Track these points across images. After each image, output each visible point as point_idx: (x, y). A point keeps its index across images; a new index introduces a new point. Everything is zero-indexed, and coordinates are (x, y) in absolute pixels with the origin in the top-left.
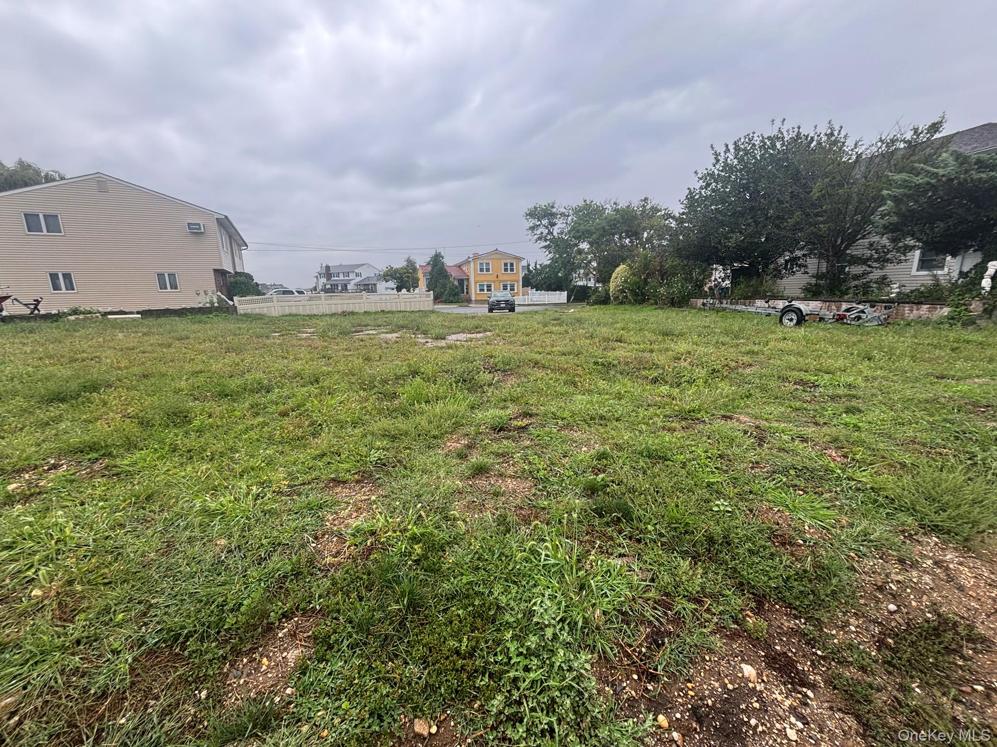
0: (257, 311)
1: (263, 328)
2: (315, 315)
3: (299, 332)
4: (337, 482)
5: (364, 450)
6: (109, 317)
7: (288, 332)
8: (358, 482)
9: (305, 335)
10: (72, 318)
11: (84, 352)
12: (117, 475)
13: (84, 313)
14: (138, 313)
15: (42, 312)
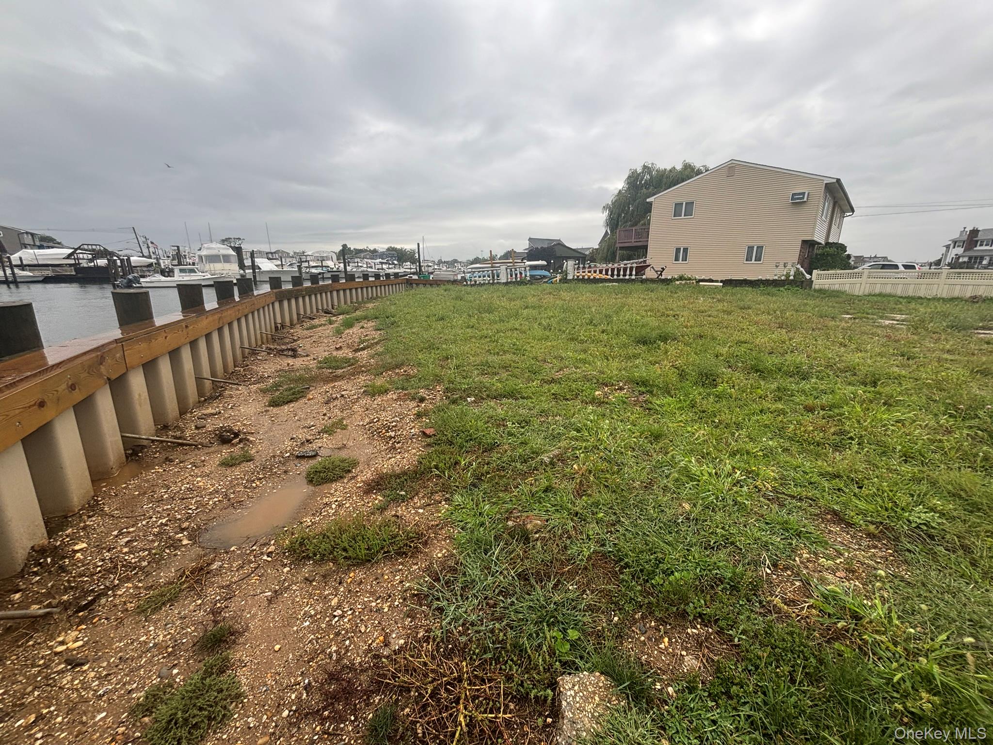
0: (837, 287)
1: (834, 307)
2: (920, 298)
3: (881, 318)
4: (838, 518)
5: (904, 499)
6: (701, 283)
7: (865, 315)
8: (870, 535)
9: (887, 322)
10: (678, 283)
11: (672, 309)
12: (649, 409)
13: (686, 280)
14: (721, 281)
15: (663, 277)
